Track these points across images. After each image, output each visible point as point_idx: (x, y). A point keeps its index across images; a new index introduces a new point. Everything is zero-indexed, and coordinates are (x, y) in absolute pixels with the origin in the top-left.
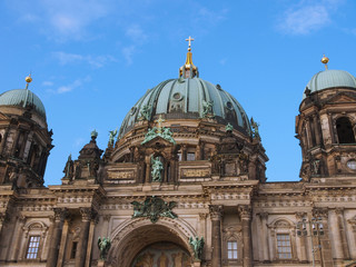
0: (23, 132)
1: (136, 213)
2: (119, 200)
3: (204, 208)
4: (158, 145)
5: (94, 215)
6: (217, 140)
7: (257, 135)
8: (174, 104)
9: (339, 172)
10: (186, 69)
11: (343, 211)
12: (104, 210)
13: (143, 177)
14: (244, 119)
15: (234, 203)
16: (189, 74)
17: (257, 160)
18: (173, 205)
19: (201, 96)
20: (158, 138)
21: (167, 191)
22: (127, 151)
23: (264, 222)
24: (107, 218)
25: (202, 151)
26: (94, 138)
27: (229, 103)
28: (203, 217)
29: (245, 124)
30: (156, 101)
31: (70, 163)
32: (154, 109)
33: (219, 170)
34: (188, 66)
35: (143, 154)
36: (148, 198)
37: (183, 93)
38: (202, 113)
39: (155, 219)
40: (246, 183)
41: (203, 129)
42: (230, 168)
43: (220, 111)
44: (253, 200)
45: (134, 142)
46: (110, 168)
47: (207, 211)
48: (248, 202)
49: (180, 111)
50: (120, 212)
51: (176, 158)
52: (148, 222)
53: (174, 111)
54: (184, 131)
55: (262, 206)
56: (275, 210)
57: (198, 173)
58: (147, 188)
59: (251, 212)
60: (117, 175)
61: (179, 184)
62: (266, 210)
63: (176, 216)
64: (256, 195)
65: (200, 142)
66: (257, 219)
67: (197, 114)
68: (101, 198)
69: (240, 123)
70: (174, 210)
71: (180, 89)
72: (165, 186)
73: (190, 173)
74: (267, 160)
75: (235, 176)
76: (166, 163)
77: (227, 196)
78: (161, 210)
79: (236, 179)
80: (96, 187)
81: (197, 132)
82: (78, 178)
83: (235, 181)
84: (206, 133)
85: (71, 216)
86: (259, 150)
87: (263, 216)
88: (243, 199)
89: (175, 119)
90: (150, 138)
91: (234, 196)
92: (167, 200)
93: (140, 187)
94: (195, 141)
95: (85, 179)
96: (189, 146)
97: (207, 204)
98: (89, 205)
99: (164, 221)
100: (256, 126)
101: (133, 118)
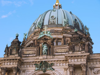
1: (37, 68)
2: (29, 63)
3: (66, 65)
4: (45, 39)
5: (18, 70)
6: (71, 36)
7: (88, 33)
8: (52, 21)
10: (56, 5)
12: (23, 68)
13: (39, 53)
14: (82, 26)
15: (79, 63)
16: (58, 7)
17: (89, 44)
18: (52, 65)
19: (63, 17)
20: (45, 36)
21: (50, 59)
22: (32, 42)
23: (93, 71)
24: (24, 71)
25: (64, 41)
26: (17, 36)
27: (75, 20)
28: (66, 69)
29: (83, 29)
30: (44, 20)
31: (7, 48)
32: (43, 23)
33: (72, 49)
34: (57, 4)
35: (39, 43)
36: (42, 62)
37: (55, 16)
38: (64, 24)
39: (45, 71)
40: (84, 54)
41: (64, 31)
42: (77, 48)
43: (72, 23)
44: (87, 62)
45: (35, 38)
46: (24, 50)
47: (67, 67)
48: (85, 63)
49: (54, 24)
50: (29, 68)
51: (53, 44)
52: (42, 72)
53: (51, 24)
54: (56, 32)
55: (91, 64)
56: (97, 66)
57: (63, 50)
58: (41, 57)
59: (87, 67)
60: (28, 52)
61: (55, 55)
62: (93, 66)
63: (54, 69)
64: (89, 60)
65: (64, 37)
66: (89, 70)
67: (62, 25)
68: (21, 63)
69: (81, 28)
70: (53, 67)
71: (54, 14)
72: (49, 57)
73: (59, 51)
74: (93, 44)
75: (79, 51)
76: (49, 47)
77: (76, 60)
78: (47, 67)
79: (79, 53)
80: (19, 58)
81: (62, 33)
82: (11, 54)
83: (79, 54)
84: (66, 33)
86: (89, 39)
87: (92, 69)
88: (83, 61)
89: (52, 27)
90: (41, 36)
91: (79, 60)
92: (50, 63)
93: (38, 57)
94: (61, 36)
95: (14, 54)
96: (59, 39)
97: (67, 64)
98: (16, 66)
99: (48, 72)
100: (88, 29)
101: (34, 28)
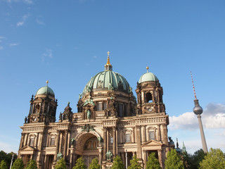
0: (46, 104)
1: (82, 130)
2: (78, 126)
4: (89, 106)
8: (99, 85)
9: (145, 113)
11: (145, 126)
12: (73, 129)
13: (84, 118)
15: (111, 126)
18: (93, 127)
20: (89, 103)
21: (92, 122)
24: (74, 132)
26: (69, 104)
27: (120, 82)
29: (127, 89)
30: (93, 84)
32: (92, 87)
34: (108, 65)
36: (86, 125)
37: (103, 80)
39: (88, 131)
40: (114, 119)
43: (116, 85)
44: (117, 124)
48: (115, 125)
49: (101, 87)
50: (78, 129)
52: (86, 132)
53: (99, 87)
54: (102, 95)
55: (121, 126)
56: (125, 126)
57: (102, 115)
58: (86, 121)
61: (96, 119)
63: (94, 130)
65: (108, 99)
66: (120, 130)
67: (107, 88)
68: (71, 126)
69: (125, 88)
71: (102, 78)
72: (91, 120)
73: (99, 115)
77: (109, 123)
78: (90, 128)
81: (106, 96)
84: (110, 96)
85: (63, 132)
87: (122, 129)
88: (113, 124)
89: (100, 90)
91: (111, 123)
92: (92, 125)
93: (83, 121)
95: (66, 119)
96: (104, 101)
97: (102, 126)
98: (67, 128)
99: (91, 132)
